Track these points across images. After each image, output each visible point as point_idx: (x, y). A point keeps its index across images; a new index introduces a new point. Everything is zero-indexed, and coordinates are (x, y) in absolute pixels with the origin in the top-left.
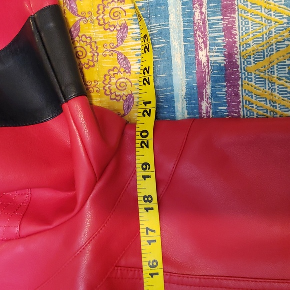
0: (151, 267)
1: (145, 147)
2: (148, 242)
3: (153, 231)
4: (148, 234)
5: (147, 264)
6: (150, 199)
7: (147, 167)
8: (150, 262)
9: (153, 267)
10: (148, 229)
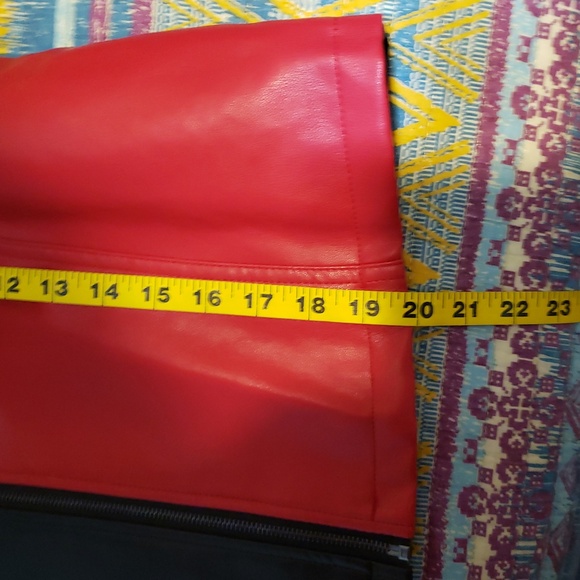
0: (212, 293)
1: (407, 310)
2: (250, 295)
3: (267, 303)
4: (264, 296)
5: (216, 289)
6: (318, 308)
7: (373, 309)
8: (218, 292)
9: (211, 297)
10: (270, 297)
